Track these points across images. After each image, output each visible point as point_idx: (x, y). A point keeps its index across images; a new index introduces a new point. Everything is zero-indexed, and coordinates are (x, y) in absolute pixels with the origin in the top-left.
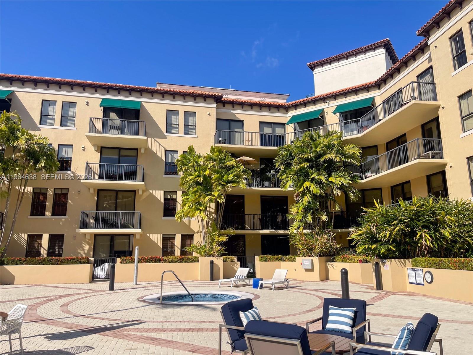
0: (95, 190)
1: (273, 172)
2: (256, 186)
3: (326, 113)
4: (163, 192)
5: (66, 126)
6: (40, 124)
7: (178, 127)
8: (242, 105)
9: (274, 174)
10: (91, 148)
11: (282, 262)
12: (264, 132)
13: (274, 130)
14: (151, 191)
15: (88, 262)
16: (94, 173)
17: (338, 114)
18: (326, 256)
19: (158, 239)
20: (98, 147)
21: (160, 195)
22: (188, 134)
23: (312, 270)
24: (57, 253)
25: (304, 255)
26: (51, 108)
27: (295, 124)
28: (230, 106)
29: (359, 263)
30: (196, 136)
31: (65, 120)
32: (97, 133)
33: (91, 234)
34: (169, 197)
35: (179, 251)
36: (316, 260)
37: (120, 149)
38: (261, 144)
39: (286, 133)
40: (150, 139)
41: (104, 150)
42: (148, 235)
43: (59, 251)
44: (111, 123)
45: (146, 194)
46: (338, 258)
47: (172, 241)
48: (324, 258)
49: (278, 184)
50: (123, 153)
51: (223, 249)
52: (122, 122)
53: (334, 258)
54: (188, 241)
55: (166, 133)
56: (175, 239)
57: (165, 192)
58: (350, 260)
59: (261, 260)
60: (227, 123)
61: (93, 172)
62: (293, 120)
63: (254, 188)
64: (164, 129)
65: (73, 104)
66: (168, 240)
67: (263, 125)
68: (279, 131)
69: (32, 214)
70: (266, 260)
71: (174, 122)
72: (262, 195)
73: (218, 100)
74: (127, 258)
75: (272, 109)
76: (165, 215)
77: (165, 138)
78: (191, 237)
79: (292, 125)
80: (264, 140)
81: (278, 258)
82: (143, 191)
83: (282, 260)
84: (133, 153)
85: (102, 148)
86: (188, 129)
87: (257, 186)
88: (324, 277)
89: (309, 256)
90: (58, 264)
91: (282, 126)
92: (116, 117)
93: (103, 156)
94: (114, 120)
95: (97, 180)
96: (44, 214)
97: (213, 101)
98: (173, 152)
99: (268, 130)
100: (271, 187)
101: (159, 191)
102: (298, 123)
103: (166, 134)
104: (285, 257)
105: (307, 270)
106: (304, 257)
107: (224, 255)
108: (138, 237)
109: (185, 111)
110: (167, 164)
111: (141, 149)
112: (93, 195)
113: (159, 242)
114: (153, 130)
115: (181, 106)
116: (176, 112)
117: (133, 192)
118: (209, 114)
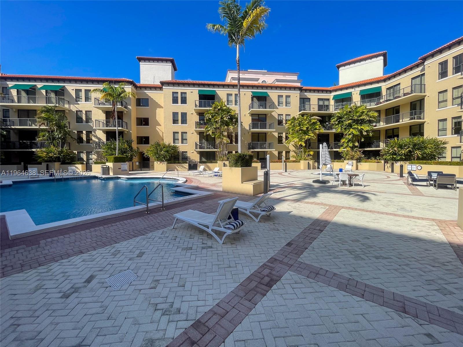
1: (327, 123)
3: (353, 94)
4: (277, 133)
5: (237, 105)
6: (227, 105)
7: (283, 103)
8: (310, 91)
10: (247, 115)
12: (320, 103)
13: (324, 103)
14: (273, 133)
19: (276, 153)
20: (250, 115)
21: (276, 135)
22: (287, 106)
26: (231, 97)
27: (334, 99)
28: (305, 92)
30: (291, 107)
31: (236, 102)
34: (279, 135)
35: (285, 158)
37: (259, 115)
38: (319, 110)
39: (330, 104)
40: (272, 110)
45: (271, 134)
50: (260, 116)
52: (259, 102)
54: (288, 154)
56: (283, 153)
60: (304, 100)
62: (334, 97)
64: (277, 104)
66: (280, 153)
67: (319, 100)
68: (326, 103)
71: (281, 101)
73: (300, 89)
75: (324, 92)
76: (279, 143)
77: (278, 108)
78: (289, 152)
80: (320, 107)
84: (264, 116)
86: (287, 103)
93: (253, 118)
94: (256, 102)
96: (232, 143)
97: (298, 89)
98: (281, 115)
101: (276, 133)
102: (336, 99)
103: (278, 107)
108: (269, 152)
109: (286, 95)
110: (279, 120)
111: (268, 114)
112: (250, 135)
113: (277, 155)
114: (273, 106)
115: (284, 93)
116: (282, 96)
117: (265, 134)
118: (296, 96)
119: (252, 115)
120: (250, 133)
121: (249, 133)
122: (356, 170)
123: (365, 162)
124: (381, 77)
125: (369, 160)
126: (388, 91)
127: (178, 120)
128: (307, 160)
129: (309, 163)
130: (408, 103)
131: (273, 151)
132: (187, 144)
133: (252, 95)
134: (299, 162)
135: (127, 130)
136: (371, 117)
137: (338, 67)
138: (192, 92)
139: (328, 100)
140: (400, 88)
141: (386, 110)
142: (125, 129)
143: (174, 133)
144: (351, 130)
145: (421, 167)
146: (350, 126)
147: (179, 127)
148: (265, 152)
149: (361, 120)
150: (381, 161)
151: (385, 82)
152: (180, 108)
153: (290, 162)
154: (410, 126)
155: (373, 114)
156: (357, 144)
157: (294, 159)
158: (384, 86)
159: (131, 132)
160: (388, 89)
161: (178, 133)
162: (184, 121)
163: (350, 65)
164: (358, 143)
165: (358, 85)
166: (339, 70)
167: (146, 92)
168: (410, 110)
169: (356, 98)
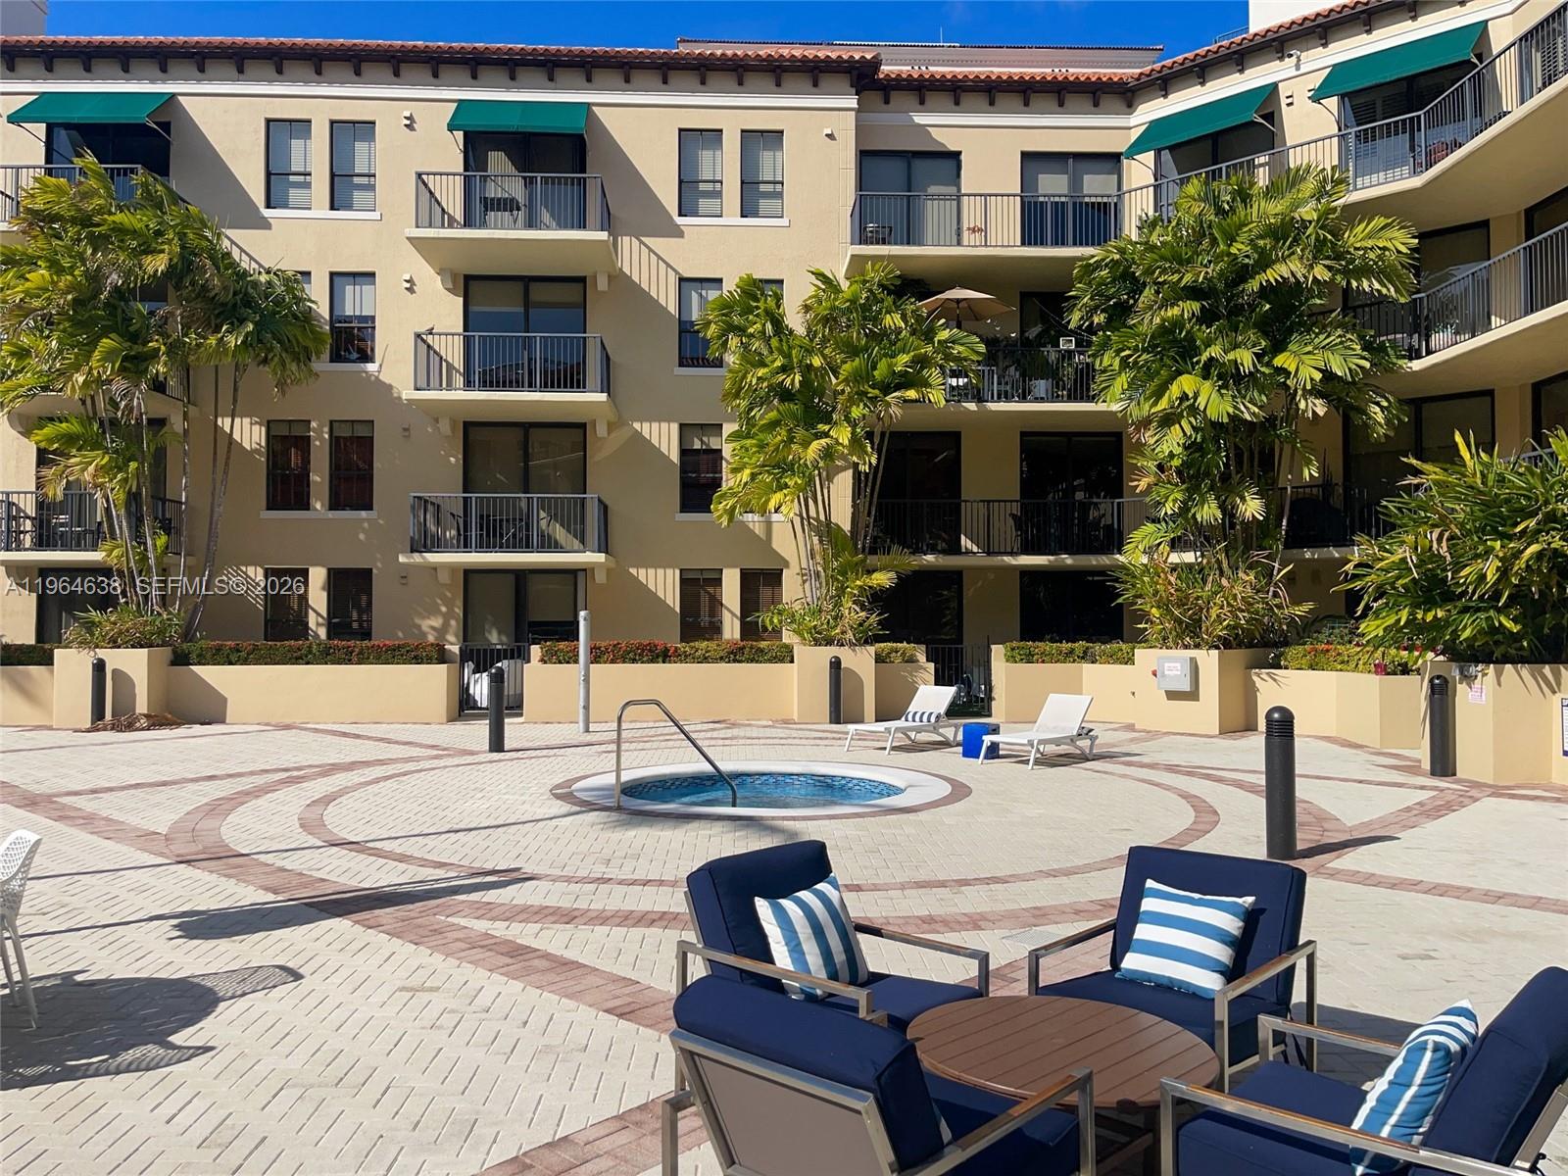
0: (453, 423)
1: (1066, 344)
2: (999, 397)
3: (1284, 102)
4: (675, 427)
5: (349, 207)
6: (268, 206)
7: (721, 192)
8: (955, 90)
9: (1070, 352)
10: (431, 282)
11: (1087, 667)
12: (1040, 192)
13: (1076, 184)
14: (637, 426)
15: (441, 657)
16: (450, 367)
17: (1333, 103)
18: (1250, 645)
19: (665, 584)
20: (454, 276)
21: (665, 438)
22: (756, 215)
23: (1192, 695)
24: (355, 625)
25: (1164, 642)
26: (296, 144)
27: (1158, 153)
28: (911, 99)
29: (1376, 673)
30: (786, 221)
31: (343, 188)
32: (450, 226)
33: (452, 568)
34: (697, 445)
35: (737, 623)
36: (1209, 660)
37: (527, 281)
38: (1026, 241)
39: (1125, 189)
40: (626, 239)
41: (473, 285)
42: (633, 571)
43: (360, 621)
44: (493, 191)
45: (620, 436)
46: (1293, 652)
47: (711, 590)
48: (1239, 655)
49: (1082, 386)
50: (538, 293)
51: (874, 618)
52: (529, 183)
53: (1282, 654)
54: (765, 593)
55: (680, 215)
56: (721, 585)
57: (682, 426)
58: (1342, 662)
59: (1011, 659)
60: (897, 167)
61: (444, 364)
62: (1153, 137)
63: (993, 406)
64: (670, 202)
65: (364, 129)
66: (699, 587)
67: (1031, 165)
68: (1096, 186)
69: (271, 506)
70: (1029, 658)
71: (706, 175)
72: (1024, 430)
73: (859, 78)
74: (562, 645)
75: (1071, 100)
76: (685, 507)
77: (678, 233)
78: (771, 577)
79: (1149, 157)
80: (1036, 222)
81: (1072, 651)
82: (611, 427)
83: (1086, 657)
84: (570, 293)
85: (468, 278)
86: (755, 196)
87: (1005, 396)
88: (1239, 720)
89: (1186, 647)
90: (350, 662)
91: (1109, 165)
92: (510, 169)
93: (473, 309)
94: (504, 177)
95: (459, 389)
96: (306, 506)
97: (843, 82)
98: (705, 284)
99: (1053, 185)
100: (1056, 399)
101: (664, 425)
102: (1172, 148)
103: (680, 220)
104: (1098, 647)
105: (1172, 695)
106: (1164, 651)
107: (878, 639)
108: (600, 578)
109: (743, 131)
110: (686, 329)
111: (596, 277)
112: (450, 440)
113: (671, 595)
114: (632, 206)
115: (732, 110)
116: (713, 137)
117: (578, 429)
118: (830, 136)
119: (469, 285)
120: (445, 427)
121: (434, 420)
148: (578, 574)
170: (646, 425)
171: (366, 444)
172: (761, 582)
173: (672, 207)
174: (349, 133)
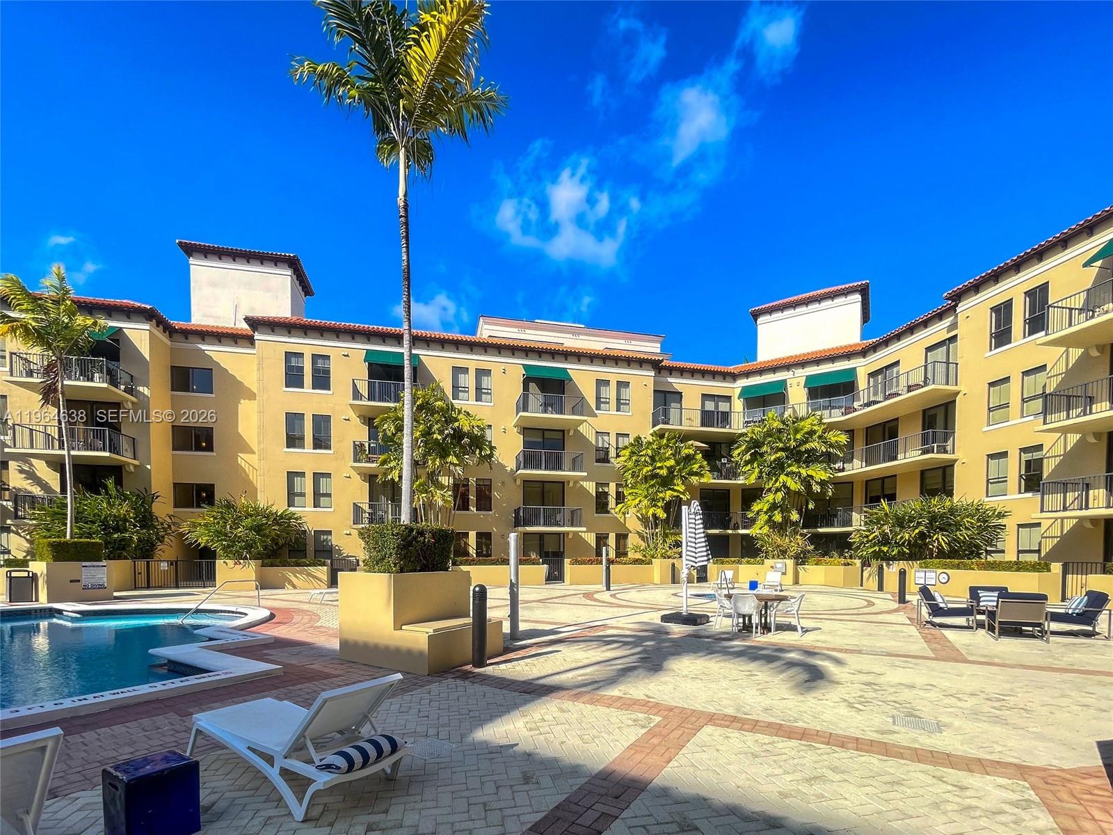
0: (521, 481)
1: (724, 461)
4: (594, 483)
5: (482, 400)
6: (453, 399)
7: (609, 402)
8: (682, 372)
10: (512, 430)
12: (706, 408)
13: (717, 406)
14: (581, 483)
16: (520, 461)
19: (591, 538)
20: (520, 428)
21: (590, 487)
22: (621, 411)
24: (484, 552)
26: (463, 377)
27: (744, 398)
28: (669, 374)
30: (630, 413)
31: (480, 393)
34: (601, 490)
35: (614, 552)
37: (543, 430)
38: (703, 425)
39: (733, 409)
43: (487, 551)
45: (577, 487)
47: (605, 540)
49: (728, 475)
50: (547, 435)
52: (544, 396)
54: (623, 541)
55: (597, 410)
56: (609, 539)
57: (596, 483)
60: (662, 396)
62: (742, 393)
64: (593, 405)
66: (601, 539)
67: (705, 398)
68: (723, 407)
69: (456, 508)
71: (605, 396)
73: (656, 365)
75: (717, 378)
76: (597, 511)
77: (595, 416)
78: (625, 536)
79: (741, 399)
80: (707, 418)
82: (574, 484)
85: (524, 428)
86: (621, 403)
92: (538, 391)
93: (526, 440)
94: (536, 393)
96: (468, 509)
97: (650, 367)
98: (604, 434)
99: (710, 406)
100: (719, 478)
101: (590, 483)
102: (748, 398)
103: (596, 412)
108: (571, 536)
109: (617, 381)
110: (598, 449)
111: (569, 431)
112: (519, 486)
113: (593, 544)
114: (580, 406)
115: (613, 374)
116: (607, 383)
117: (562, 484)
118: (645, 385)
119: (525, 430)
120: (518, 482)
121: (515, 480)
122: (793, 584)
123: (816, 565)
124: (855, 345)
125: (827, 558)
126: (871, 380)
127: (302, 438)
128: (669, 557)
129: (673, 565)
130: (918, 412)
131: (581, 532)
132: (332, 510)
133: (524, 375)
134: (650, 563)
135: (136, 462)
136: (831, 446)
137: (756, 316)
138: (347, 356)
139: (728, 399)
140: (898, 372)
141: (867, 428)
142: (126, 458)
143: (291, 476)
144: (782, 478)
145: (946, 577)
146: (779, 467)
147: (307, 458)
148: (562, 535)
149: (807, 451)
150: (855, 561)
151: (864, 357)
152: (308, 401)
153: (625, 564)
154: (923, 472)
155: (836, 439)
156: (795, 516)
157: (638, 556)
158: (862, 367)
159: (149, 467)
160: (873, 375)
161: (302, 474)
162: (321, 442)
163: (782, 311)
164: (800, 513)
165: (802, 363)
166: (758, 322)
167: (204, 347)
168: (921, 429)
169: (797, 395)
170: (585, 482)
171: (490, 487)
172: (622, 537)
173: (594, 407)
174: (482, 373)
